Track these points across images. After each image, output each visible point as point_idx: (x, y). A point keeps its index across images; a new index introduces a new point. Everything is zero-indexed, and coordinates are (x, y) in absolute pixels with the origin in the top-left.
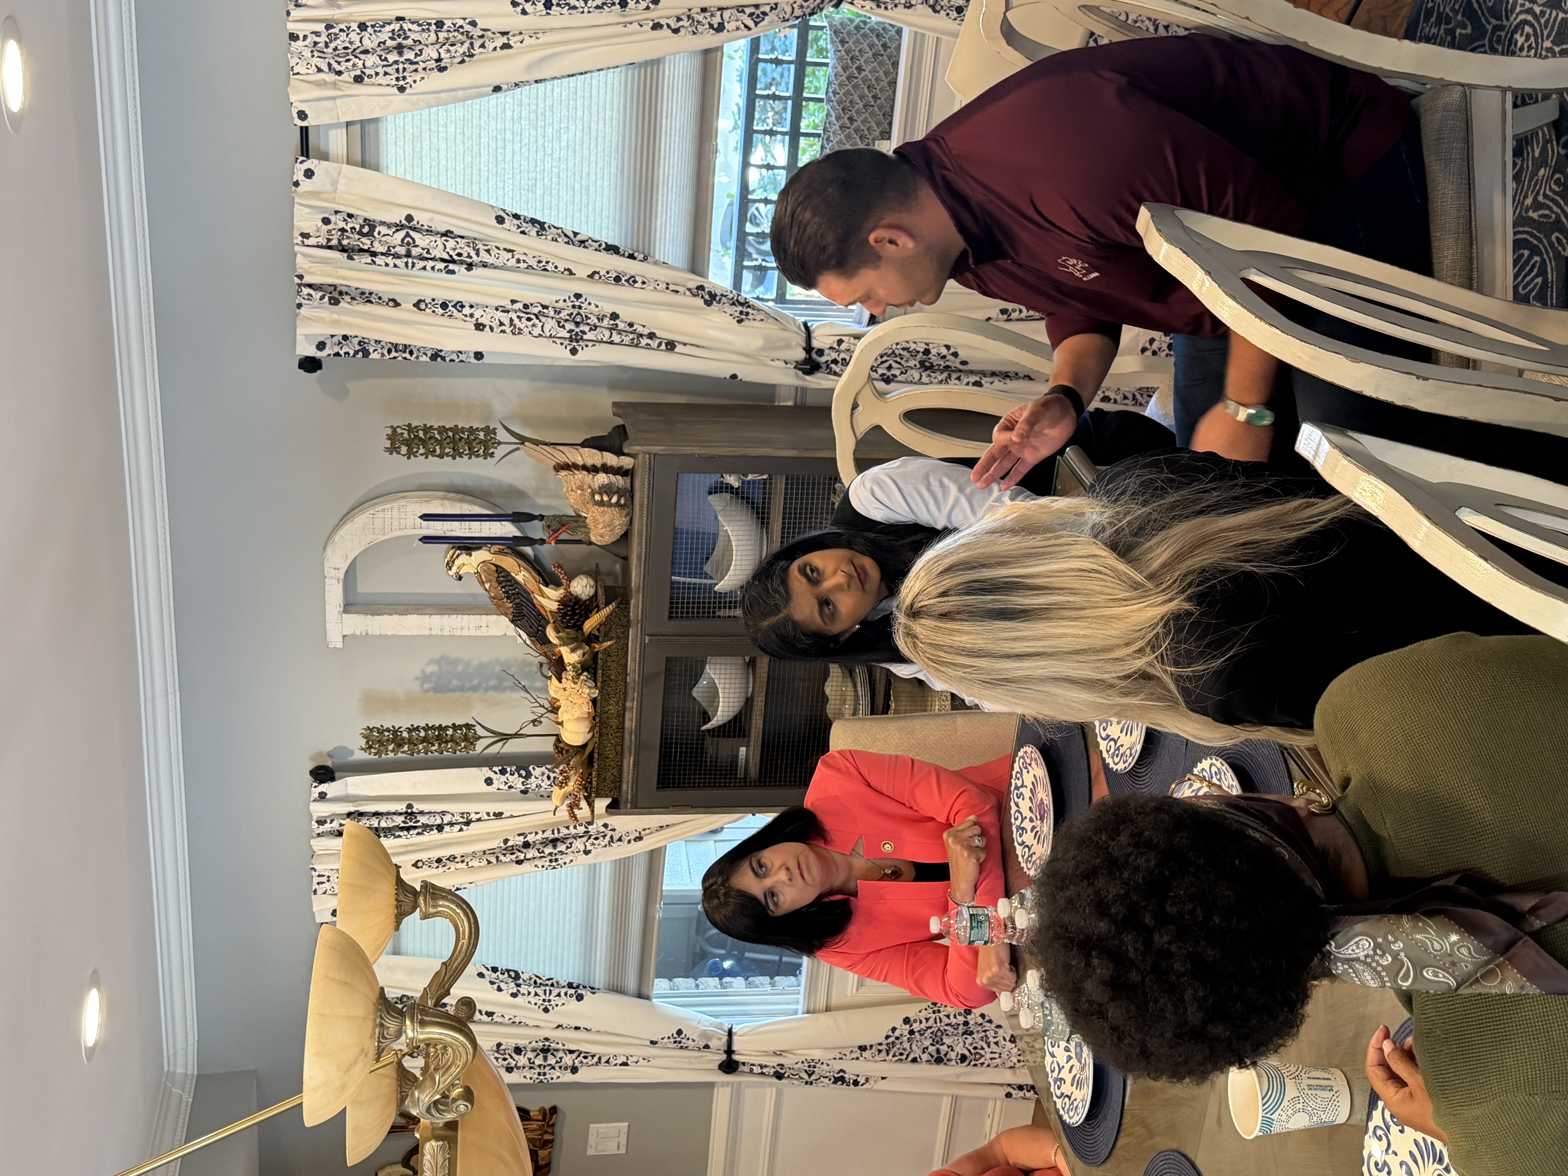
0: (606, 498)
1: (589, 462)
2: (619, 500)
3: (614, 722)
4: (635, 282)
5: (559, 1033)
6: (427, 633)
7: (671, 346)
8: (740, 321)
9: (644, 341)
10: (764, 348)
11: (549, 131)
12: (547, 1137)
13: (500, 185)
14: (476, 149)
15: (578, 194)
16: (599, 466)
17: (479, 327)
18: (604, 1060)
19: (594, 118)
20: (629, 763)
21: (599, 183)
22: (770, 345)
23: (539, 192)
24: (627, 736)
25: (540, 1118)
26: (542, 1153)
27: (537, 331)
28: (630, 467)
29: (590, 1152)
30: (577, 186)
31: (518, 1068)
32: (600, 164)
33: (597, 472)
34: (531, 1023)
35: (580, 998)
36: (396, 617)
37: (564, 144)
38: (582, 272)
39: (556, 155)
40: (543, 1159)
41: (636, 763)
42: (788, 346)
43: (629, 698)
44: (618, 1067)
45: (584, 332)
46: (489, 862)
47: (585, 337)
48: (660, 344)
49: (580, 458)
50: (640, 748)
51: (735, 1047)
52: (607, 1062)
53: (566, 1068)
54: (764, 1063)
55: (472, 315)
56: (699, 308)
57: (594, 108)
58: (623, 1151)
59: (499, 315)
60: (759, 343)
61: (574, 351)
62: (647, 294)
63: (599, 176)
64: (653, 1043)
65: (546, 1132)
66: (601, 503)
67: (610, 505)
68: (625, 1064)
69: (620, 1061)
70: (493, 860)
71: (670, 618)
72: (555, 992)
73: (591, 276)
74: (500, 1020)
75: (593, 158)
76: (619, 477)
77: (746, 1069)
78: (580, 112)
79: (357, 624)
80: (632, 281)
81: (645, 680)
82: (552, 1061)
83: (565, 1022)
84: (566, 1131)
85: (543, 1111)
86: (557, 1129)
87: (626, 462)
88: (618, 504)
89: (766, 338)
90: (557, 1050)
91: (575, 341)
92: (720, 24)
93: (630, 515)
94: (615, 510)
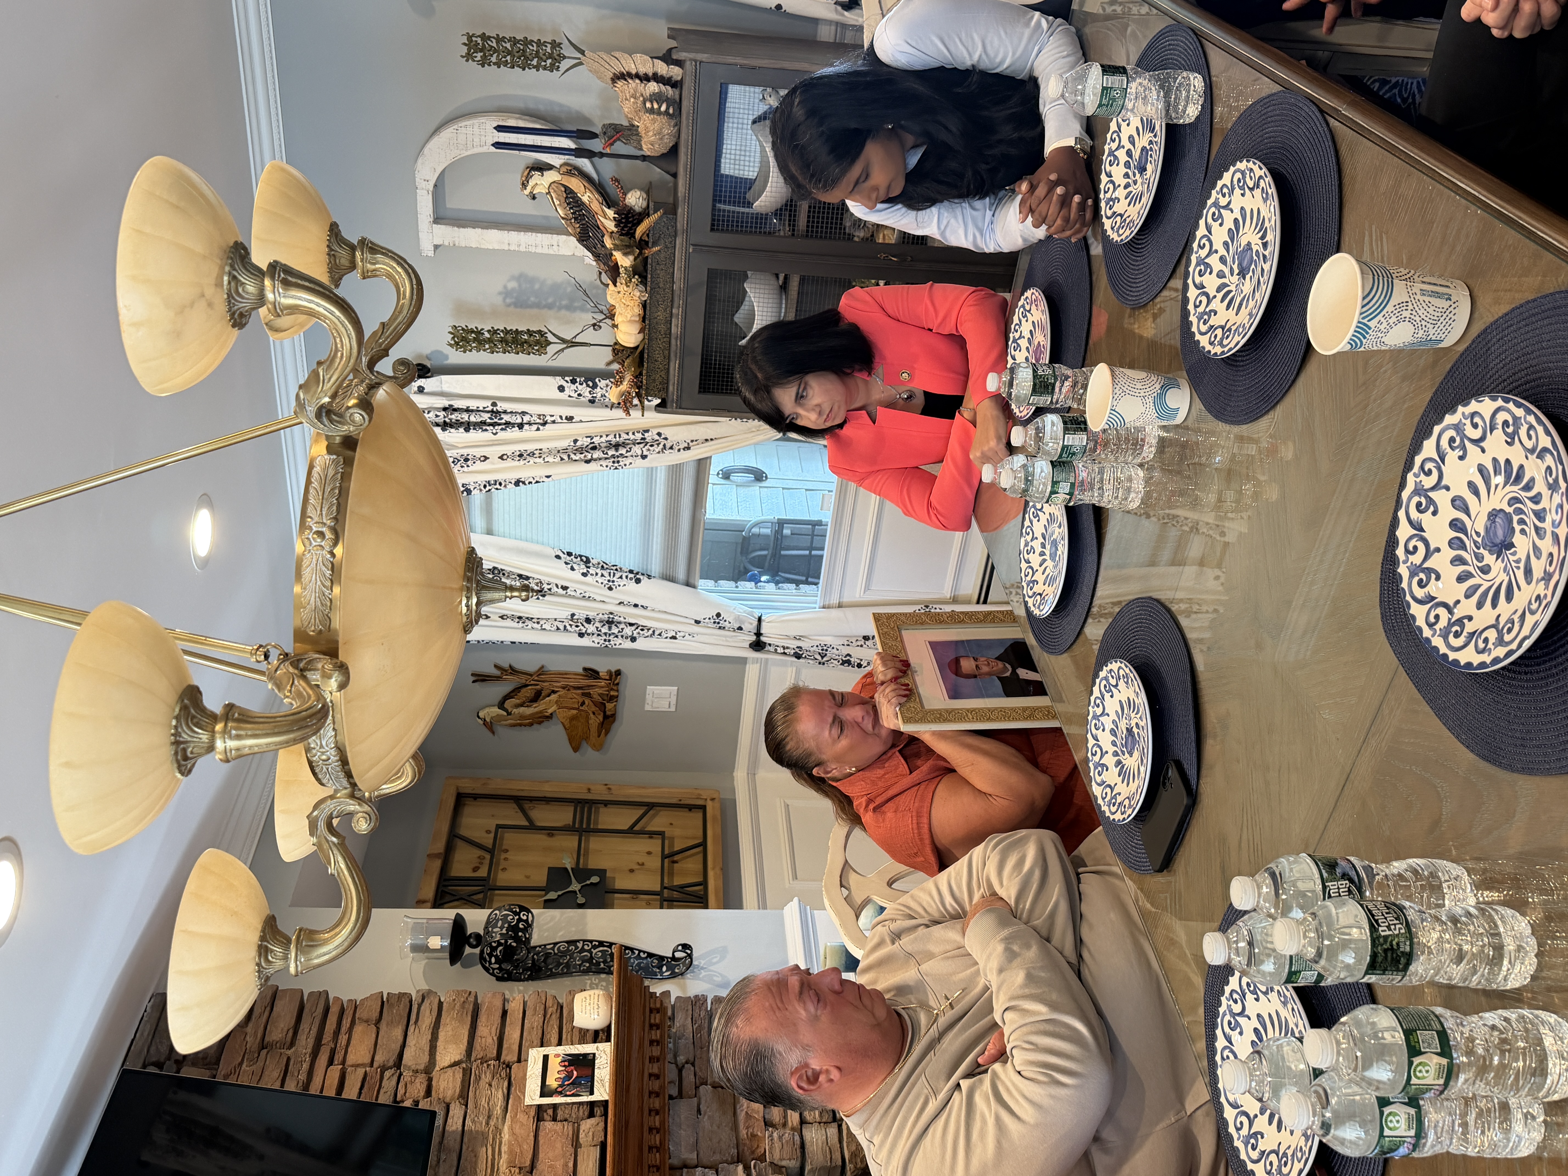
0: (656, 106)
1: (642, 70)
2: (668, 108)
3: (662, 328)
5: (621, 609)
6: (506, 248)
12: (612, 693)
16: (651, 74)
18: (657, 633)
20: (674, 366)
24: (673, 342)
25: (607, 678)
26: (609, 706)
28: (679, 78)
29: (648, 708)
31: (589, 635)
33: (649, 81)
34: (598, 598)
35: (638, 581)
36: (479, 231)
40: (610, 710)
41: (681, 366)
43: (676, 305)
44: (668, 640)
46: (562, 459)
49: (633, 66)
50: (684, 353)
51: (762, 631)
52: (660, 635)
53: (627, 638)
54: (786, 645)
58: (673, 709)
64: (698, 622)
65: (612, 689)
66: (651, 111)
67: (659, 113)
68: (674, 638)
69: (670, 635)
70: (565, 457)
71: (712, 230)
72: (618, 575)
74: (573, 593)
76: (669, 88)
77: (772, 649)
79: (445, 234)
81: (689, 290)
82: (615, 630)
83: (625, 599)
84: (628, 689)
85: (610, 673)
86: (621, 687)
87: (675, 72)
88: (666, 112)
90: (620, 623)
93: (678, 125)
94: (664, 119)
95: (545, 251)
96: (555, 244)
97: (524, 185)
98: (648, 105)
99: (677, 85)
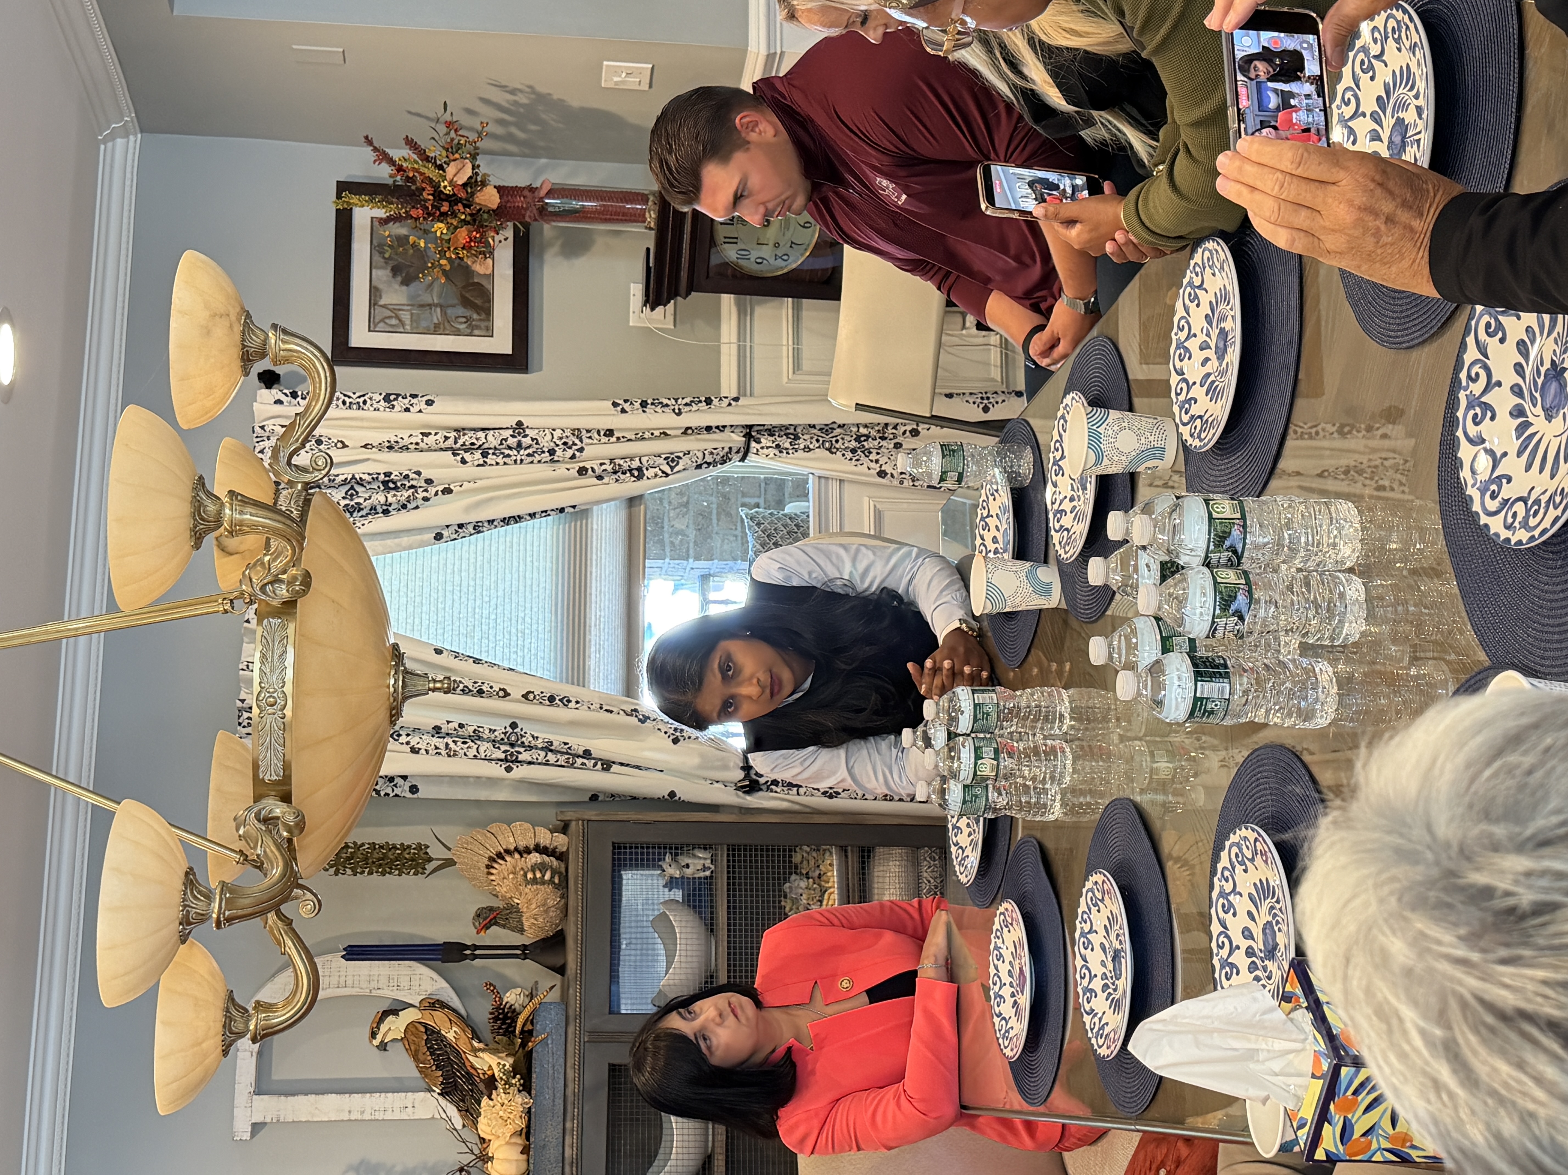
0: (538, 875)
1: (522, 844)
2: (552, 877)
4: (569, 701)
6: (346, 1117)
7: (607, 765)
8: (676, 741)
9: (579, 761)
10: (700, 767)
11: (487, 582)
13: (440, 631)
14: (418, 599)
15: (514, 638)
16: (532, 847)
17: (414, 751)
19: (529, 568)
21: (535, 627)
22: (706, 764)
23: (478, 635)
27: (472, 753)
28: (565, 849)
30: (514, 631)
32: (535, 609)
33: (529, 853)
36: (312, 1098)
37: (500, 593)
38: (516, 693)
39: (493, 602)
42: (725, 767)
43: (569, 1116)
45: (519, 753)
47: (521, 757)
48: (595, 765)
49: (511, 839)
55: (408, 743)
56: (636, 728)
57: (529, 559)
59: (436, 741)
60: (696, 761)
61: (509, 769)
62: (582, 714)
63: (535, 619)
66: (534, 881)
67: (543, 883)
71: (611, 1013)
73: (525, 696)
75: (528, 605)
76: (553, 859)
78: (515, 564)
79: (266, 1108)
80: (566, 701)
81: (586, 1093)
87: (560, 841)
88: (551, 881)
89: (702, 756)
91: (510, 761)
92: (639, 469)
93: (565, 896)
94: (549, 889)
95: (397, 1116)
96: (410, 1105)
97: (373, 1035)
98: (530, 876)
99: (562, 857)
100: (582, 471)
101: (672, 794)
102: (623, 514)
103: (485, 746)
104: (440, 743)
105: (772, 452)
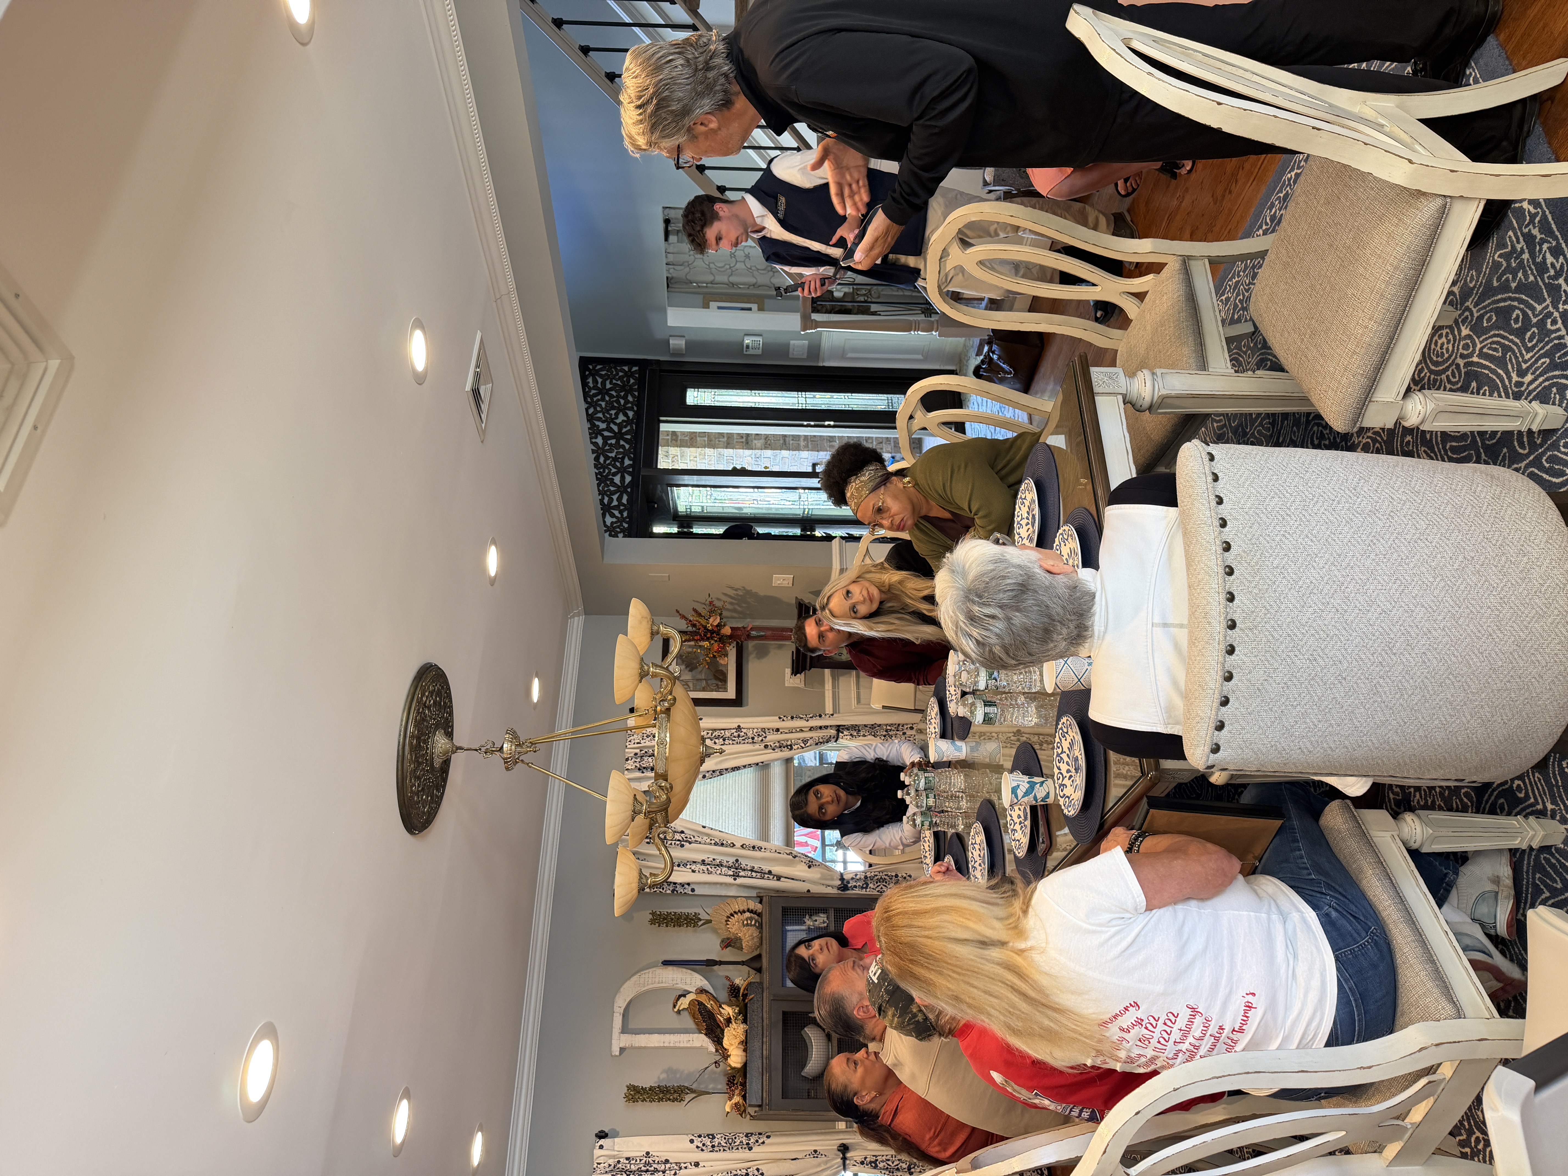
0: (749, 922)
1: (741, 909)
2: (755, 923)
3: (757, 1053)
6: (662, 1045)
7: (779, 878)
8: (810, 867)
9: (766, 876)
10: (821, 879)
15: (736, 823)
16: (746, 910)
17: (693, 871)
22: (824, 877)
23: (720, 820)
27: (719, 872)
28: (761, 911)
32: (746, 809)
33: (745, 913)
36: (647, 1035)
37: (731, 802)
38: (738, 845)
39: (727, 806)
42: (832, 879)
43: (765, 1035)
45: (739, 872)
47: (740, 874)
48: (774, 878)
49: (737, 906)
55: (690, 868)
56: (791, 860)
59: (703, 867)
60: (819, 876)
61: (735, 879)
62: (767, 854)
66: (747, 925)
67: (751, 925)
73: (742, 846)
75: (743, 807)
76: (756, 915)
79: (626, 1040)
80: (760, 849)
81: (772, 1024)
87: (758, 907)
88: (755, 925)
89: (822, 874)
91: (736, 876)
92: (791, 745)
94: (754, 929)
95: (685, 1045)
96: (691, 1040)
97: (674, 1006)
98: (745, 923)
99: (759, 915)
100: (766, 747)
101: (808, 891)
102: (784, 767)
103: (724, 869)
104: (705, 868)
105: (849, 737)
